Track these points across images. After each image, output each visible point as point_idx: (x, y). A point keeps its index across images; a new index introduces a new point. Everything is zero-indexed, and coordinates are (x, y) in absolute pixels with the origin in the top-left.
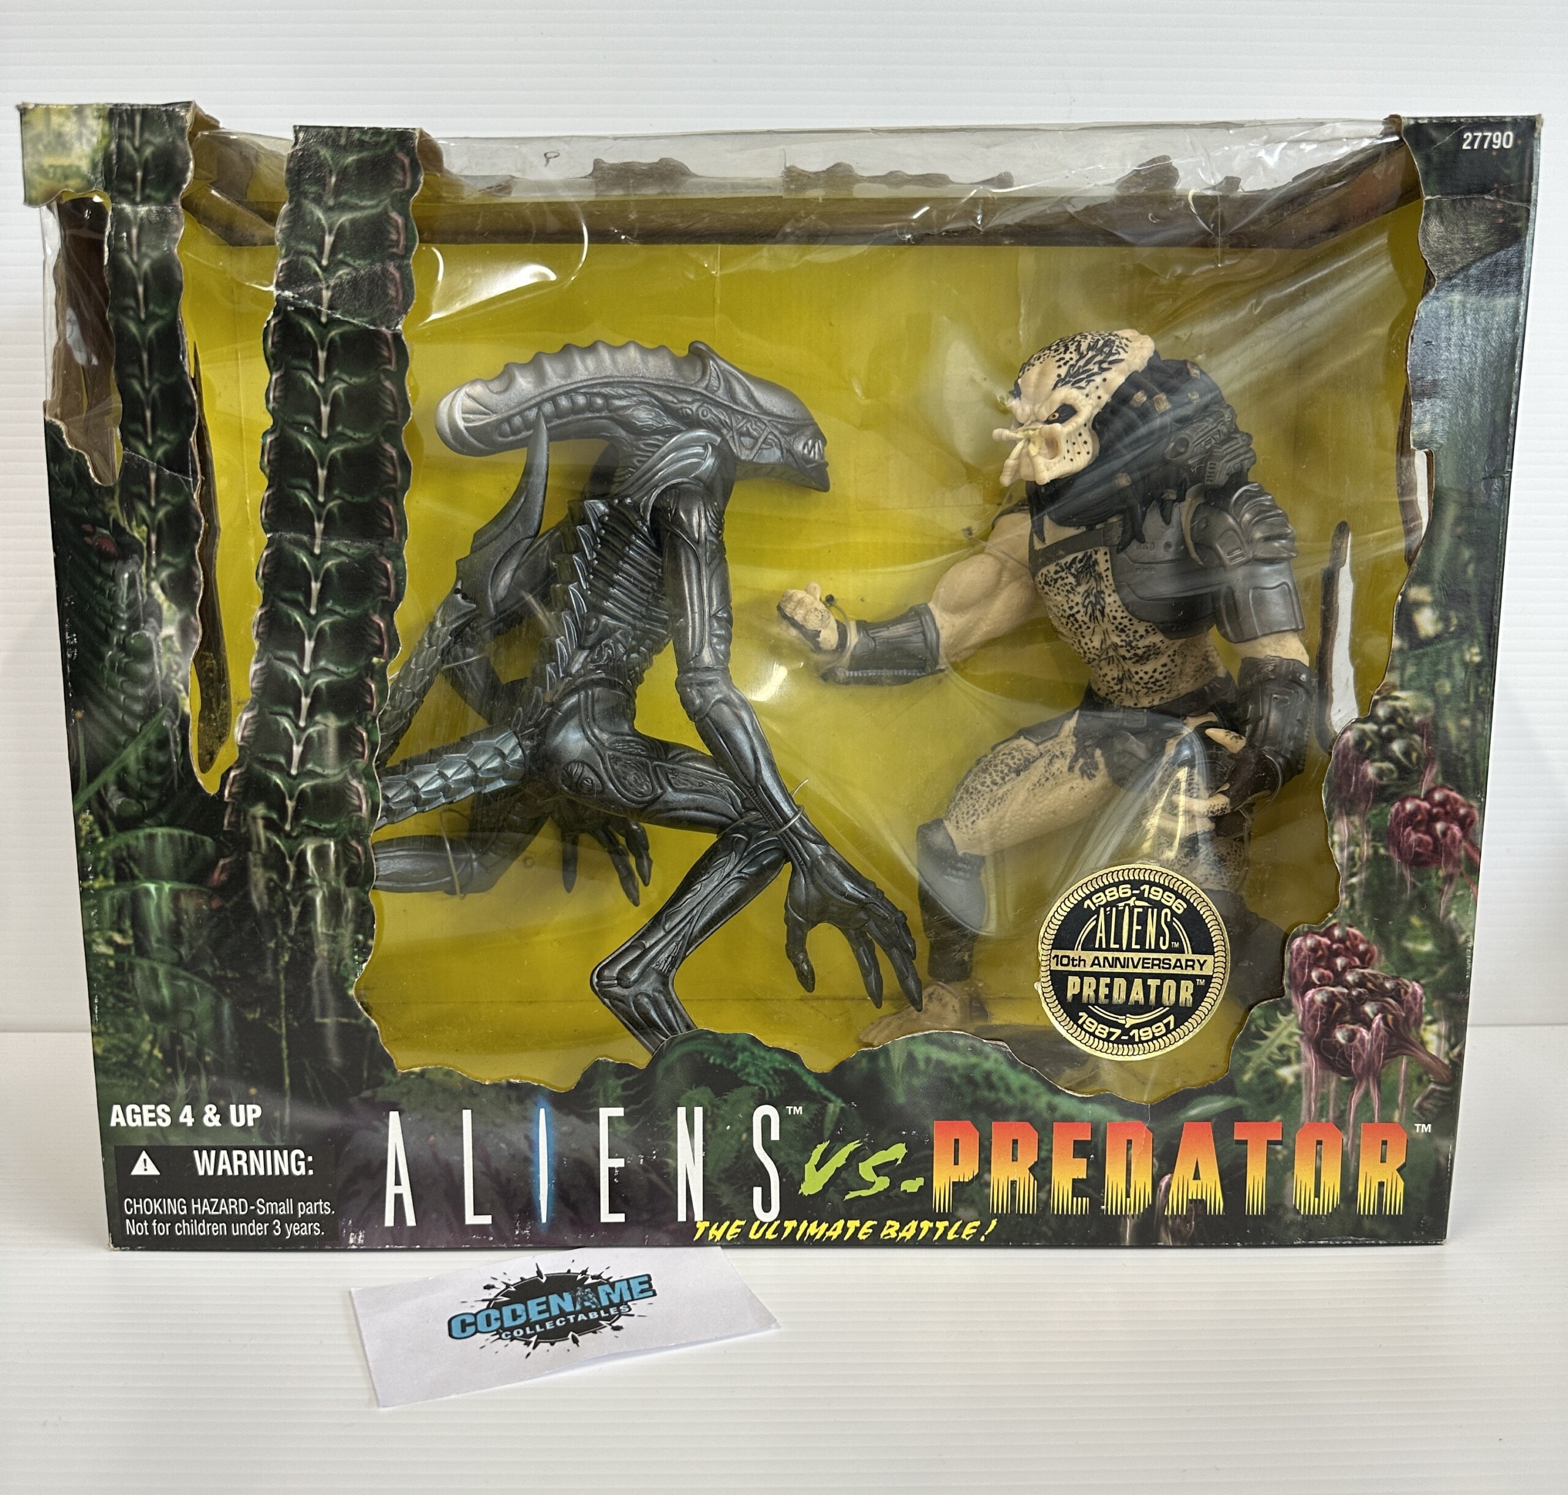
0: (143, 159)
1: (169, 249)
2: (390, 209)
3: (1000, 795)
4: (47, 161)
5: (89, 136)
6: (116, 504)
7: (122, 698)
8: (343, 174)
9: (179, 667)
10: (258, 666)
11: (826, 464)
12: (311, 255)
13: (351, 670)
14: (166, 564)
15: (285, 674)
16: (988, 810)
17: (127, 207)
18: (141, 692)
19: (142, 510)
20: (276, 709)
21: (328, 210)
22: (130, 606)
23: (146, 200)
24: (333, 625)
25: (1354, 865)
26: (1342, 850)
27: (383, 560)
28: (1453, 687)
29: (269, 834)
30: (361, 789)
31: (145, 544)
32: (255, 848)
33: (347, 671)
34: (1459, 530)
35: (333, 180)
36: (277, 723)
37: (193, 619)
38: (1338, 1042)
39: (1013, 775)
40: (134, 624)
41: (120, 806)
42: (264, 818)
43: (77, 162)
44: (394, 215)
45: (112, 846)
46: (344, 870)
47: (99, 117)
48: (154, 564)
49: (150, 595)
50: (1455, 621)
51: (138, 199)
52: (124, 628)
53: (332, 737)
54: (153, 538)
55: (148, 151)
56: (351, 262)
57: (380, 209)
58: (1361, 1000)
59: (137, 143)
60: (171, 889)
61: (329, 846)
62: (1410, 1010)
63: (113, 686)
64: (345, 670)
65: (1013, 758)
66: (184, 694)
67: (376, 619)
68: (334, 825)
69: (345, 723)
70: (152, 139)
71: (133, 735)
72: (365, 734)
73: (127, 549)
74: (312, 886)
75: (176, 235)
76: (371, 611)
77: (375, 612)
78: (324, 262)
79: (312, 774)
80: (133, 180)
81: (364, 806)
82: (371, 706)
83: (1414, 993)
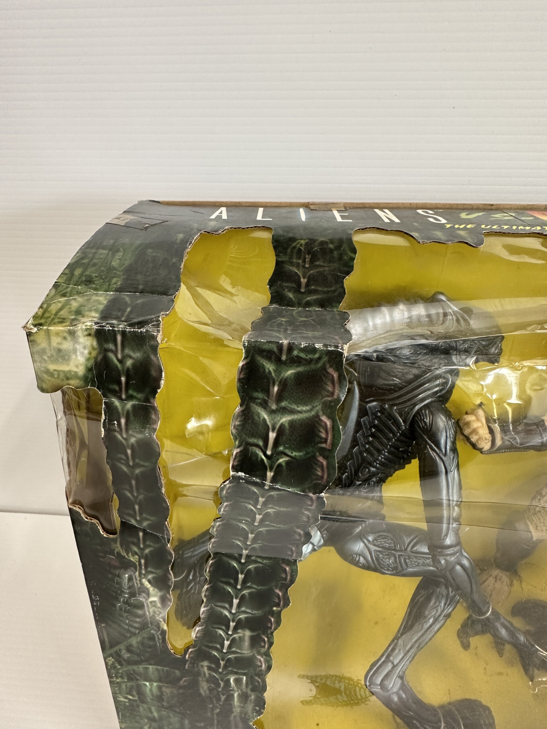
0: (125, 369)
1: (151, 435)
2: (321, 413)
4: (52, 367)
5: (82, 350)
6: (118, 544)
7: (127, 621)
8: (284, 384)
9: (160, 613)
10: (205, 609)
12: (257, 446)
13: (260, 612)
14: (152, 572)
15: (222, 613)
17: (117, 403)
18: (138, 620)
19: (136, 549)
20: (216, 626)
21: (272, 412)
22: (130, 588)
23: (130, 398)
24: (250, 594)
27: (284, 566)
29: (210, 672)
30: (262, 660)
31: (137, 564)
32: (202, 675)
33: (257, 613)
35: (276, 389)
36: (216, 632)
37: (168, 596)
40: (133, 594)
41: (128, 657)
42: (207, 666)
43: (75, 369)
44: (324, 418)
45: (125, 669)
46: (250, 687)
47: (89, 335)
48: (143, 572)
49: (142, 584)
51: (124, 396)
52: (127, 596)
53: (247, 639)
54: (143, 561)
55: (129, 363)
56: (290, 454)
57: (313, 413)
59: (120, 356)
60: (157, 686)
61: (243, 678)
63: (123, 617)
64: (256, 612)
66: (163, 623)
67: (277, 591)
68: (246, 671)
69: (254, 634)
70: (132, 354)
71: (135, 634)
72: (266, 639)
73: (127, 565)
74: (233, 690)
75: (155, 426)
76: (274, 588)
77: (276, 588)
78: (269, 453)
79: (234, 652)
80: (119, 383)
81: (263, 666)
82: (271, 628)
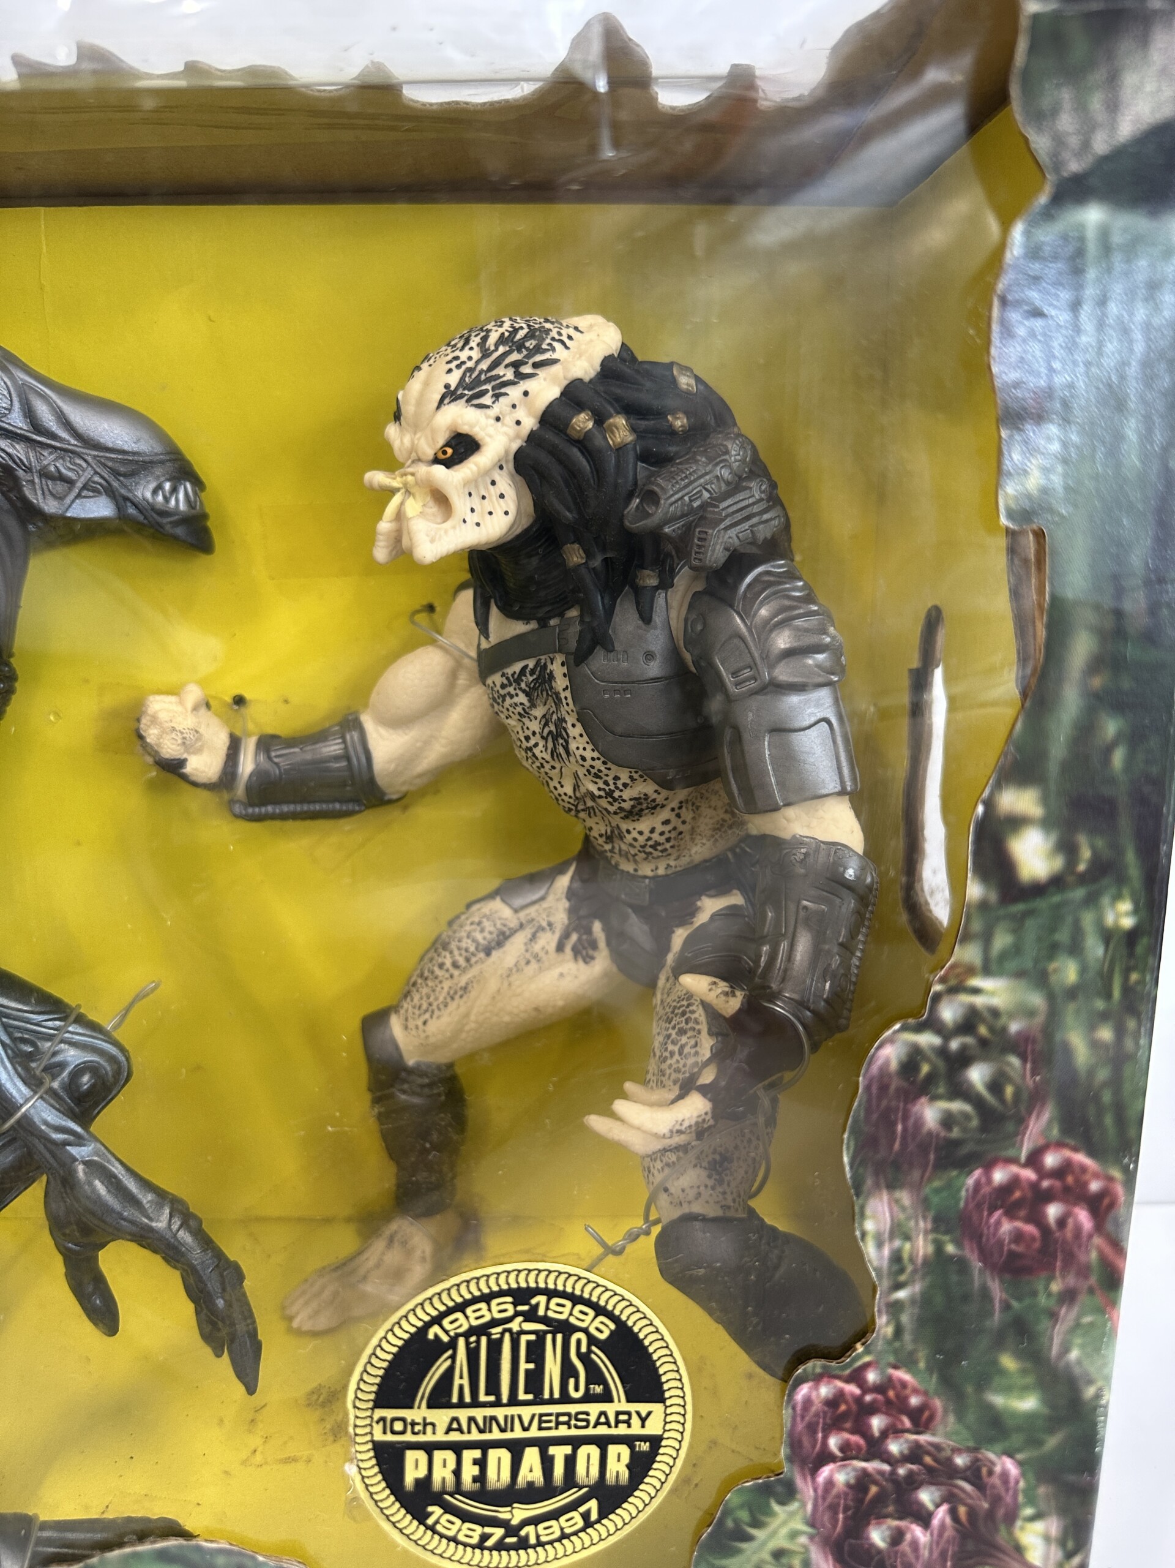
3: (463, 983)
11: (204, 516)
16: (446, 1006)
25: (902, 1270)
26: (880, 1245)
28: (1083, 970)
34: (1097, 682)
38: (872, 1545)
39: (482, 955)
50: (1086, 854)
58: (912, 1483)
62: (996, 1500)
65: (482, 931)
83: (1005, 1475)
